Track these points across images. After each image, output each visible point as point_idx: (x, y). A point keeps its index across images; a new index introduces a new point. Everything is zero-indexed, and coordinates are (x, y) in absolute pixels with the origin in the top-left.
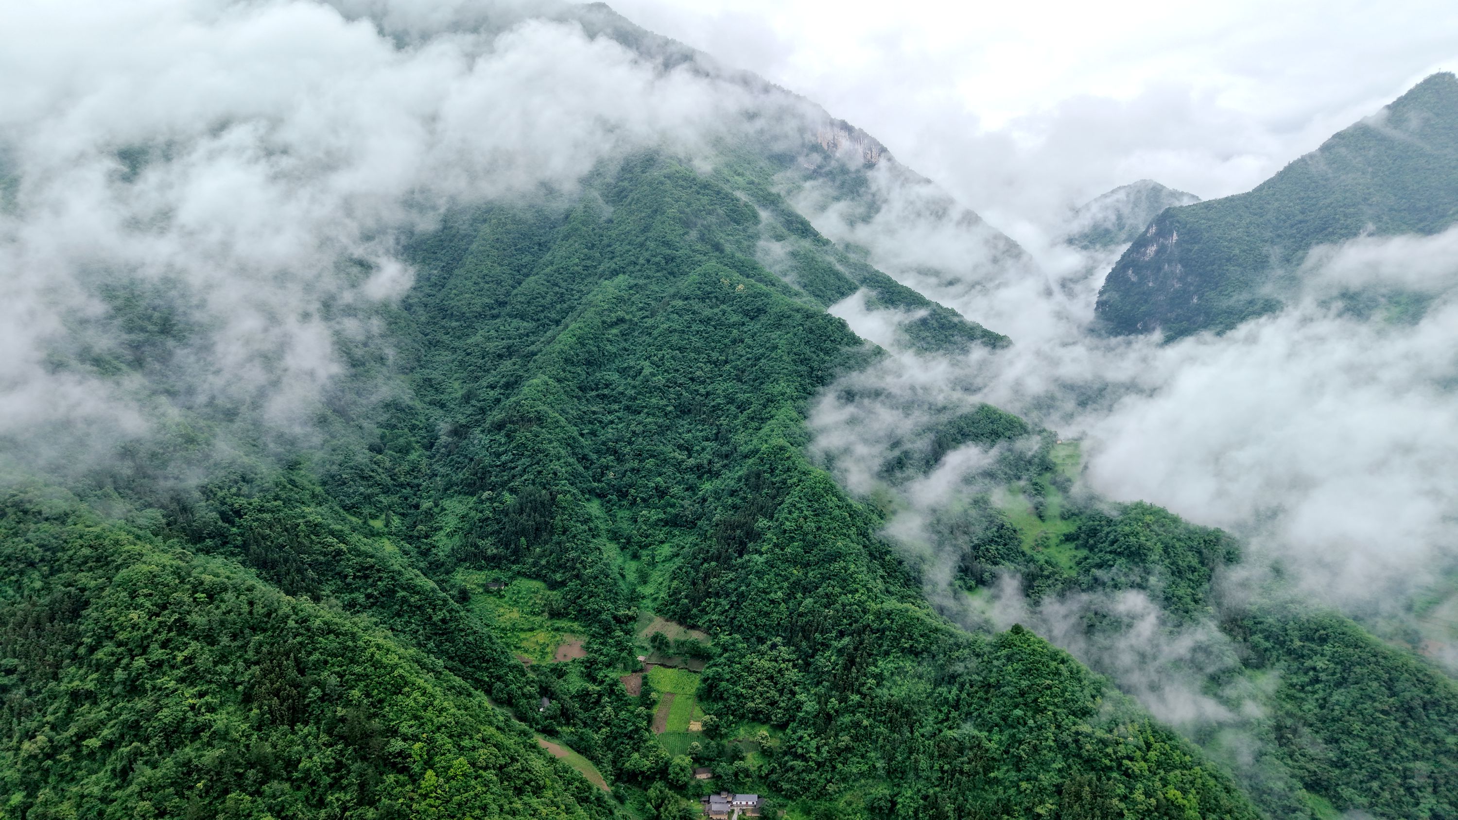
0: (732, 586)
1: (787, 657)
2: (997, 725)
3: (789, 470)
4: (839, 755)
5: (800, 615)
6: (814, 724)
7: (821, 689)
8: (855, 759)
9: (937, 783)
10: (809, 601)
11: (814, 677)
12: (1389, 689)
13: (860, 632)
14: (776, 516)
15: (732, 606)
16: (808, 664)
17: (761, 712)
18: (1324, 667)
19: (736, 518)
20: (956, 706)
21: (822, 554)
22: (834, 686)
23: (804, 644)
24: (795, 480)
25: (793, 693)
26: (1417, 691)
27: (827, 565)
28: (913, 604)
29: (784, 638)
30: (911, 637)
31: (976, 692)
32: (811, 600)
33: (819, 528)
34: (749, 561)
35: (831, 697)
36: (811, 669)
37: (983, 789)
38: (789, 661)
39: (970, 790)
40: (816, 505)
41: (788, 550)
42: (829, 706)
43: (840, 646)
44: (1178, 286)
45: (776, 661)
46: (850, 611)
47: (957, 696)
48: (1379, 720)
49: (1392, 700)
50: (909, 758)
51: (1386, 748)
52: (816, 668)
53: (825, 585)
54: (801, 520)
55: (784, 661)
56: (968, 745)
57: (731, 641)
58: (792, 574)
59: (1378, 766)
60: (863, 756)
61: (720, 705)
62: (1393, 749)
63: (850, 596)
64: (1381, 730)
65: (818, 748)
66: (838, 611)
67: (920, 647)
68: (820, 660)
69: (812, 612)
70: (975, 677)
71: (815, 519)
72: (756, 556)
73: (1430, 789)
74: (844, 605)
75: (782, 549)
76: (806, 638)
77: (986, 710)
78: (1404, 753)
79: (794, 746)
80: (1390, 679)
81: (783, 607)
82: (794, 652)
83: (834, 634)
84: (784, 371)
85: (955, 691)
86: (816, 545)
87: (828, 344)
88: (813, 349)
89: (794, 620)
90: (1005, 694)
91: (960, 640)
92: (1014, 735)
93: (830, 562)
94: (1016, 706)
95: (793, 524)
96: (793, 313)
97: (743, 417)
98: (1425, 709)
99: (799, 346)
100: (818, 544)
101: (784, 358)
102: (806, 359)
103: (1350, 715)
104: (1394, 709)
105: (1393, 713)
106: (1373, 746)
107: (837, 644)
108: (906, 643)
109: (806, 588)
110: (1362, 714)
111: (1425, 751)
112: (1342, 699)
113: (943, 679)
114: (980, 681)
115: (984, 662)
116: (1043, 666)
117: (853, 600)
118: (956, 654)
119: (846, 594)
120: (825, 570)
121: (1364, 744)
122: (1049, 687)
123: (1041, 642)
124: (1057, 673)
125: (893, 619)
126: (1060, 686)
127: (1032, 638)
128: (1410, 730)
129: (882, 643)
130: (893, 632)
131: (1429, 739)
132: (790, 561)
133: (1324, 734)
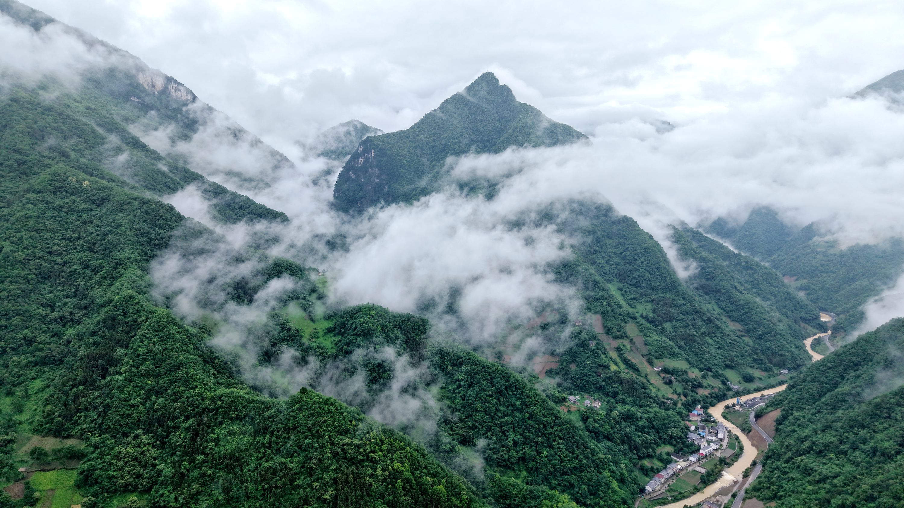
0: (99, 401)
1: (147, 442)
2: (296, 452)
3: (138, 311)
4: (192, 498)
5: (155, 411)
6: (172, 483)
7: (175, 458)
8: (204, 498)
9: (261, 498)
10: (161, 400)
11: (169, 451)
12: (492, 383)
13: (200, 414)
14: (131, 345)
15: (99, 415)
16: (163, 443)
17: (130, 485)
18: (463, 378)
19: (98, 351)
20: (270, 447)
21: (168, 366)
22: (185, 454)
23: (160, 430)
24: (144, 318)
25: (154, 466)
26: (503, 382)
27: (173, 373)
28: (236, 388)
29: (144, 429)
30: (236, 410)
31: (282, 435)
32: (163, 399)
33: (165, 349)
34: (111, 380)
35: (183, 461)
36: (167, 446)
37: (291, 494)
38: (149, 444)
39: (282, 497)
40: (162, 334)
41: (142, 368)
42: (182, 467)
43: (187, 426)
44: (377, 181)
45: (139, 447)
46: (192, 401)
47: (270, 440)
48: (488, 401)
49: (492, 389)
50: (241, 487)
51: (492, 414)
52: (171, 445)
53: (172, 387)
54: (151, 345)
55: (145, 445)
56: (279, 468)
57: (101, 441)
58: (147, 384)
59: (490, 424)
60: (209, 495)
61: (96, 488)
62: (495, 414)
63: (192, 391)
64: (489, 405)
65: (176, 499)
66: (183, 403)
67: (243, 415)
68: (173, 438)
69: (164, 407)
70: (280, 425)
71: (162, 343)
72: (117, 376)
73: (512, 430)
74: (188, 398)
75: (138, 368)
76: (161, 425)
77: (289, 444)
78: (500, 415)
79: (158, 502)
80: (491, 378)
81: (141, 408)
82: (153, 437)
83: (182, 418)
84: (129, 242)
85: (268, 437)
86: (164, 361)
87: (161, 222)
88: (149, 226)
89: (151, 415)
90: (299, 432)
91: (269, 405)
92: (307, 455)
93: (175, 370)
94: (306, 438)
95: (145, 349)
96: (132, 201)
97: (97, 278)
98: (507, 390)
99: (139, 224)
100: (165, 360)
101: (127, 233)
102: (145, 233)
103: (476, 401)
104: (494, 393)
105: (494, 395)
106: (487, 414)
107: (185, 425)
108: (233, 414)
109: (159, 392)
110: (481, 399)
111: (508, 411)
112: (472, 393)
113: (259, 431)
114: (283, 427)
115: (284, 415)
116: (321, 409)
117: (194, 393)
118: (267, 414)
119: (188, 390)
120: (172, 377)
121: (483, 414)
122: (325, 422)
123: (318, 395)
124: (329, 412)
125: (223, 400)
126: (331, 419)
127: (313, 394)
128: (501, 402)
129: (217, 418)
130: (224, 408)
131: (509, 405)
132: (145, 375)
133: (466, 414)
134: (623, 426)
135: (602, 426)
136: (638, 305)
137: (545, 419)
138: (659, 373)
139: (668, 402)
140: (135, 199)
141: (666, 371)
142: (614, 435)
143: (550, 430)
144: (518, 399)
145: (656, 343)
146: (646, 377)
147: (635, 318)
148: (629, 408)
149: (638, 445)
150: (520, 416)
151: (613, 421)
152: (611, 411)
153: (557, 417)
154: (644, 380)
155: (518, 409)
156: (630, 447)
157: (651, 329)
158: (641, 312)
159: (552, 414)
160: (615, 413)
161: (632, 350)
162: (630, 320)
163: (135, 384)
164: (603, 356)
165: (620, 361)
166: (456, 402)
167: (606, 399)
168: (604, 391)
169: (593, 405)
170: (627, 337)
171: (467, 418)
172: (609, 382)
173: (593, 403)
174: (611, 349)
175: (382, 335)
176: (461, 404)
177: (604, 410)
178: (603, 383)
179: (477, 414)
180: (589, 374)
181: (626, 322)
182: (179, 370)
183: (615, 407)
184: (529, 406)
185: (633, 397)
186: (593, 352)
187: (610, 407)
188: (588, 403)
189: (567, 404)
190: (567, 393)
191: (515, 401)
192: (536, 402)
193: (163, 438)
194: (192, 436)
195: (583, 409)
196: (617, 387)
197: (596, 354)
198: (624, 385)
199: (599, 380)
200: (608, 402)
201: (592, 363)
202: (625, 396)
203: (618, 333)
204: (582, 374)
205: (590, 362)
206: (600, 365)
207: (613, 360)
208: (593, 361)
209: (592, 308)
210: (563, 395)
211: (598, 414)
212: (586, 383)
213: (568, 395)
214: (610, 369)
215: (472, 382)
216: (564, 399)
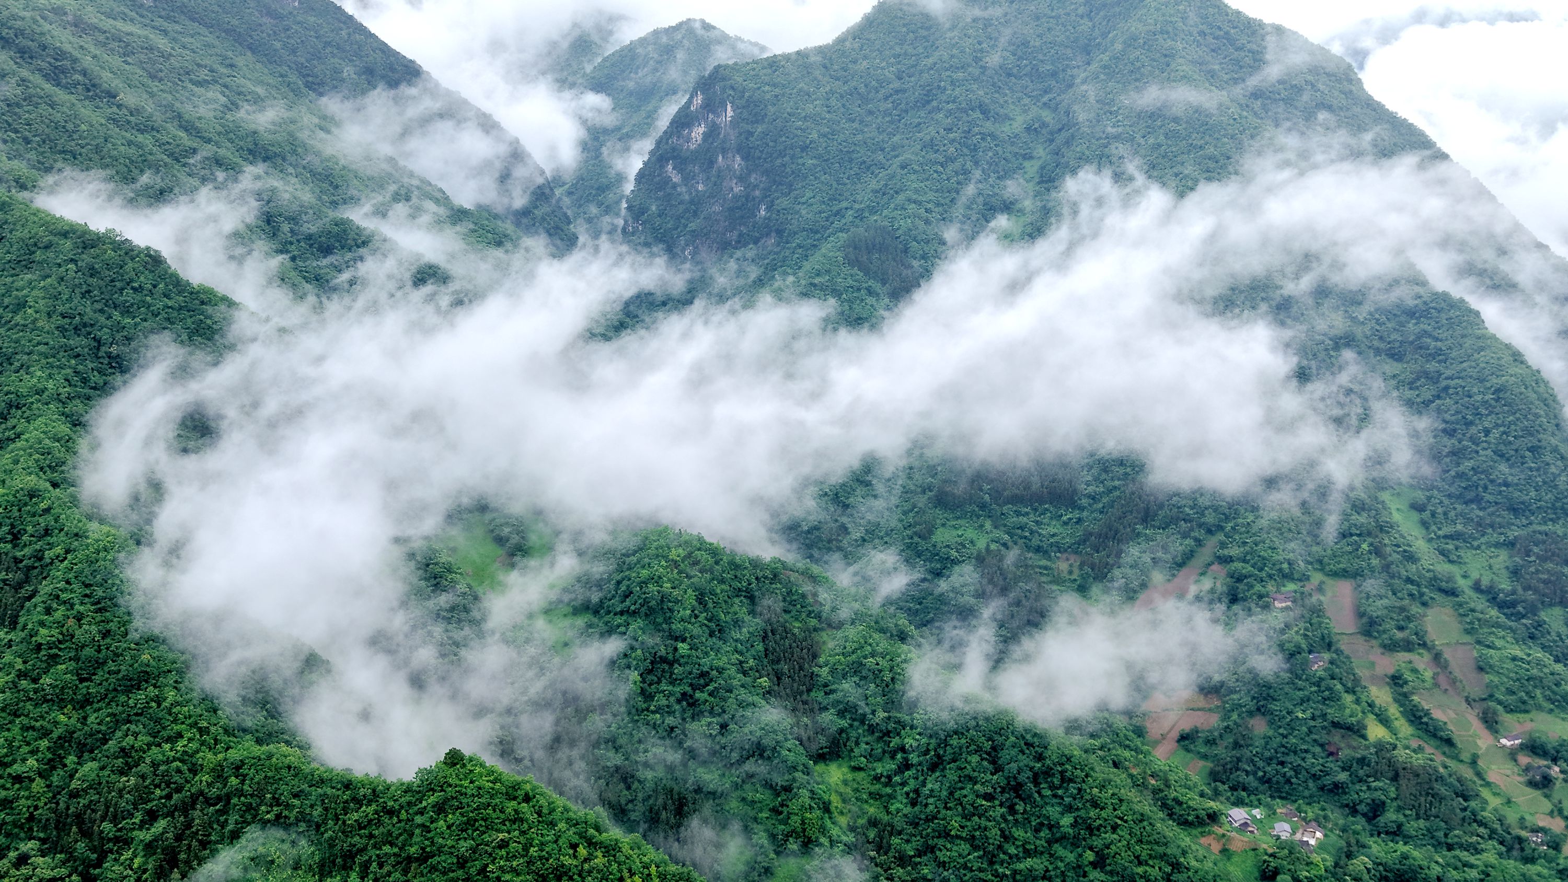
1: (47, 875)
3: (47, 532)
5: (74, 795)
10: (89, 768)
12: (993, 762)
13: (186, 808)
14: (22, 619)
18: (915, 744)
21: (112, 680)
23: (81, 846)
24: (59, 550)
26: (1024, 760)
27: (123, 698)
28: (281, 744)
29: (43, 841)
30: (276, 801)
31: (389, 874)
32: (94, 765)
33: (106, 634)
40: (100, 591)
41: (46, 680)
43: (148, 838)
44: (737, 189)
46: (166, 773)
48: (981, 810)
49: (995, 777)
53: (119, 734)
54: (72, 622)
58: (56, 723)
59: (982, 875)
63: (167, 747)
66: (143, 777)
68: (112, 869)
69: (96, 785)
71: (99, 617)
74: (155, 765)
76: (86, 834)
80: (994, 748)
81: (38, 785)
82: (64, 863)
83: (138, 818)
84: (42, 348)
85: (354, 878)
86: (101, 664)
87: (128, 296)
88: (98, 306)
89: (62, 805)
90: (433, 869)
91: (362, 791)
93: (128, 691)
95: (55, 632)
96: (55, 239)
98: (1036, 783)
99: (70, 300)
100: (105, 663)
101: (40, 324)
102: (85, 325)
103: (946, 808)
104: (999, 790)
105: (998, 796)
106: (975, 848)
107: (144, 836)
108: (268, 812)
109: (85, 745)
110: (961, 804)
111: (1038, 842)
112: (937, 786)
113: (334, 862)
114: (395, 854)
115: (400, 821)
116: (494, 811)
117: (173, 754)
118: (355, 816)
119: (159, 745)
120: (120, 708)
121: (965, 847)
122: (504, 844)
123: (491, 772)
124: (518, 819)
125: (245, 776)
126: (522, 839)
127: (478, 769)
128: (1019, 817)
129: (226, 820)
130: (246, 797)
131: (1042, 824)
132: (52, 700)
133: (917, 842)
136: (1467, 555)
137: (1140, 870)
138: (1512, 755)
139: (1536, 839)
140: (65, 235)
141: (1534, 748)
144: (1069, 809)
145: (1510, 665)
146: (1474, 762)
147: (1452, 593)
148: (1405, 849)
150: (1071, 857)
152: (1349, 856)
153: (1176, 866)
154: (1467, 773)
155: (1064, 837)
157: (1498, 625)
158: (1475, 575)
159: (1163, 857)
160: (1360, 863)
161: (1436, 685)
162: (1438, 596)
163: (26, 721)
164: (1348, 699)
165: (1398, 715)
166: (892, 808)
167: (1341, 822)
168: (1345, 799)
169: (1298, 836)
170: (1424, 645)
171: (920, 856)
172: (1361, 773)
173: (1301, 831)
174: (1374, 679)
175: (696, 617)
176: (905, 815)
177: (1329, 853)
178: (1343, 777)
179: (949, 846)
180: (1304, 747)
181: (1424, 604)
182: (139, 689)
183: (1364, 846)
184: (1098, 830)
185: (1427, 818)
186: (1319, 686)
187: (1349, 844)
188: (1283, 829)
189: (1220, 831)
190: (1228, 799)
191: (1057, 816)
192: (1119, 822)
193: (89, 866)
194: (161, 866)
195: (1265, 846)
196: (1383, 788)
197: (1327, 693)
198: (1403, 782)
199: (1332, 765)
200: (1344, 830)
201: (1313, 718)
202: (1405, 816)
203: (1399, 635)
204: (1283, 746)
205: (1308, 714)
206: (1336, 725)
207: (1376, 710)
208: (1317, 713)
209: (1326, 559)
210: (1212, 804)
211: (1308, 864)
212: (1292, 773)
213: (1228, 805)
214: (1364, 737)
215: (938, 756)
216: (1213, 817)
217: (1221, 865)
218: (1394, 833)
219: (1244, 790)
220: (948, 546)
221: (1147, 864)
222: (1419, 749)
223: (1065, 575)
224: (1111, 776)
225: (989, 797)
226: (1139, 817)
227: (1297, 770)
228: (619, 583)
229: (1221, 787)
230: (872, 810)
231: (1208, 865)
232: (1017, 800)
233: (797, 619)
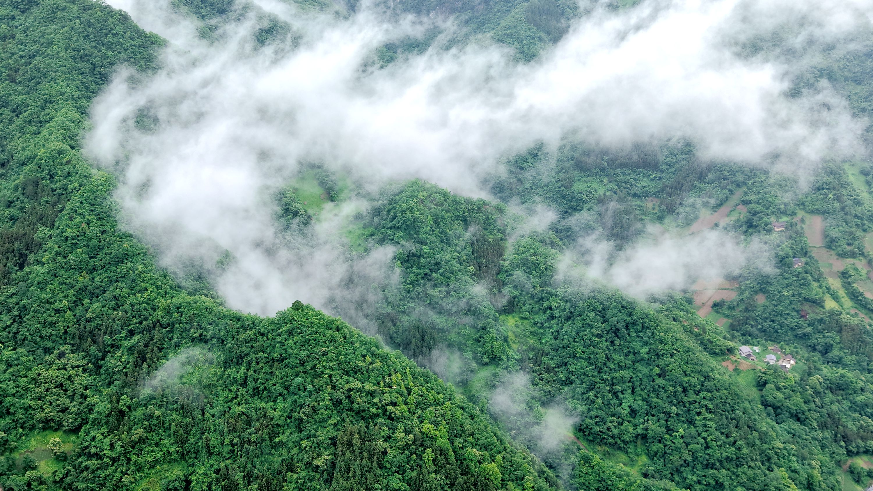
0: (14, 300)
1: (76, 363)
2: (280, 395)
4: (133, 447)
5: (88, 321)
6: (107, 422)
7: (113, 389)
8: (149, 448)
9: (228, 456)
10: (96, 306)
11: (106, 379)
12: (603, 317)
13: (150, 330)
14: (57, 224)
15: (14, 321)
16: (98, 367)
17: (52, 420)
18: (557, 305)
19: (14, 230)
20: (244, 384)
21: (108, 257)
22: (126, 384)
23: (94, 347)
24: (76, 185)
25: (85, 397)
26: (621, 316)
27: (114, 268)
28: (206, 295)
29: (73, 345)
31: (262, 368)
32: (99, 304)
33: (103, 232)
34: (30, 273)
35: (122, 395)
36: (102, 371)
37: (270, 454)
38: (78, 367)
39: (257, 457)
41: (71, 257)
42: (121, 403)
43: (130, 345)
45: (65, 369)
46: (139, 310)
47: (245, 374)
48: (595, 343)
49: (603, 325)
50: (201, 438)
51: (599, 364)
52: (107, 370)
53: (112, 288)
54: (84, 225)
55: (73, 368)
56: (255, 416)
57: (14, 356)
59: (594, 379)
60: (157, 445)
61: (8, 420)
62: (605, 364)
63: (139, 295)
64: (596, 350)
65: (112, 445)
66: (126, 312)
67: (209, 335)
68: (110, 362)
69: (99, 316)
70: (261, 354)
71: (99, 223)
72: (37, 267)
73: (630, 391)
74: (132, 305)
75: (65, 257)
78: (612, 366)
79: (87, 447)
80: (604, 309)
81: (69, 315)
82: (84, 357)
83: (124, 334)
85: (243, 369)
86: (101, 249)
89: (82, 326)
90: (286, 366)
91: (247, 323)
92: (296, 401)
93: (117, 264)
94: (297, 375)
95: (75, 230)
97: (18, 121)
100: (103, 248)
102: (86, 55)
103: (575, 342)
104: (605, 332)
105: (604, 335)
106: (591, 364)
107: (128, 344)
108: (195, 333)
109: (93, 294)
110: (583, 340)
111: (627, 362)
112: (569, 329)
113: (232, 361)
114: (265, 358)
115: (268, 339)
116: (320, 335)
117: (142, 299)
118: (243, 336)
119: (135, 294)
120: (112, 273)
121: (584, 363)
122: (325, 354)
123: (318, 314)
124: (333, 340)
125: (182, 313)
126: (335, 351)
127: (311, 312)
128: (616, 347)
129: (172, 337)
130: (183, 324)
131: (630, 352)
132: (75, 268)
133: (557, 360)
134: (827, 400)
135: (789, 398)
137: (686, 379)
142: (807, 413)
143: (692, 397)
144: (646, 344)
148: (843, 371)
149: (849, 433)
150: (646, 371)
151: (810, 392)
152: (810, 374)
153: (707, 377)
155: (642, 360)
156: (836, 436)
159: (700, 372)
160: (816, 379)
163: (61, 280)
164: (815, 285)
165: (844, 295)
166: (543, 341)
167: (806, 355)
168: (809, 343)
169: (780, 363)
170: (863, 255)
171: (558, 367)
172: (820, 328)
173: (782, 360)
174: (832, 274)
175: (433, 231)
176: (551, 345)
177: (798, 373)
178: (809, 330)
179: (575, 362)
180: (787, 312)
181: (865, 231)
182: (122, 263)
183: (819, 369)
184: (663, 356)
185: (857, 355)
186: (798, 277)
187: (810, 368)
188: (771, 359)
189: (734, 358)
190: (740, 341)
191: (639, 347)
192: (675, 352)
193: (98, 360)
194: (137, 361)
195: (760, 368)
196: (832, 337)
197: (802, 281)
198: (844, 334)
199: (803, 323)
200: (807, 360)
201: (793, 296)
202: (844, 352)
203: (848, 248)
204: (774, 311)
205: (790, 293)
206: (806, 300)
207: (831, 292)
208: (796, 293)
209: (807, 203)
210: (730, 343)
211: (785, 379)
212: (779, 327)
213: (740, 344)
214: (823, 307)
215: (571, 313)
216: (730, 351)
217: (733, 377)
218: (837, 363)
219: (749, 336)
220: (581, 193)
221: (690, 375)
222: (856, 315)
223: (650, 210)
224: (672, 326)
225: (600, 336)
226: (687, 350)
227: (781, 326)
228: (389, 211)
229: (736, 334)
230: (532, 341)
231: (726, 377)
232: (616, 338)
233: (491, 234)
